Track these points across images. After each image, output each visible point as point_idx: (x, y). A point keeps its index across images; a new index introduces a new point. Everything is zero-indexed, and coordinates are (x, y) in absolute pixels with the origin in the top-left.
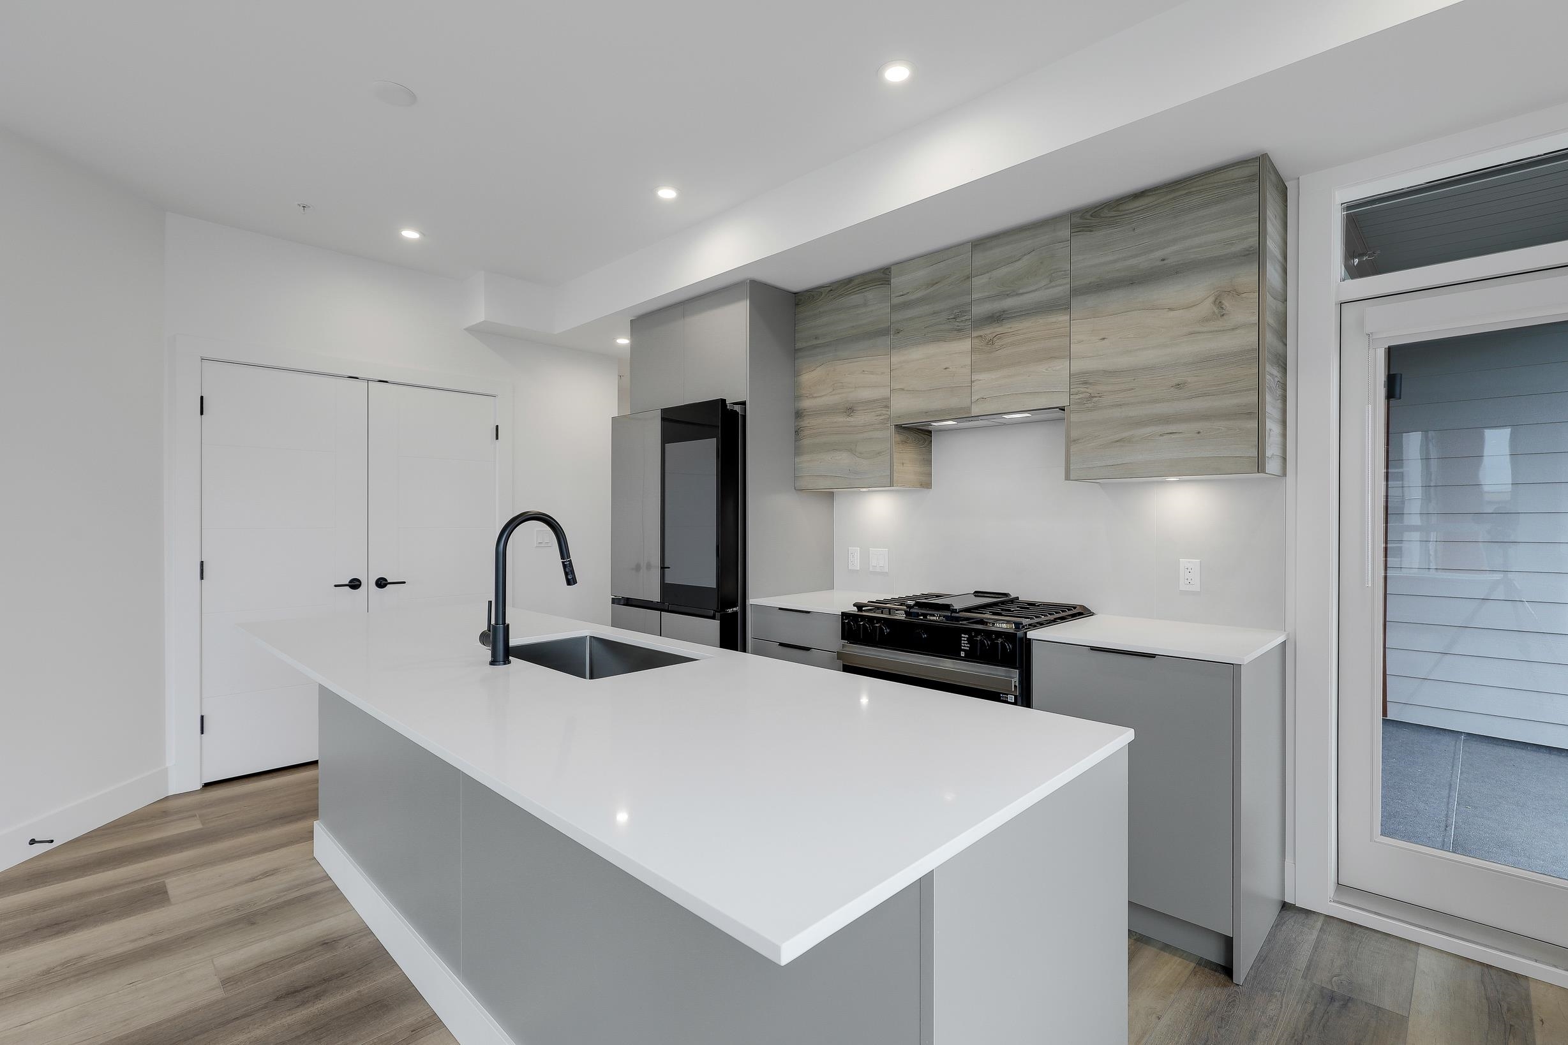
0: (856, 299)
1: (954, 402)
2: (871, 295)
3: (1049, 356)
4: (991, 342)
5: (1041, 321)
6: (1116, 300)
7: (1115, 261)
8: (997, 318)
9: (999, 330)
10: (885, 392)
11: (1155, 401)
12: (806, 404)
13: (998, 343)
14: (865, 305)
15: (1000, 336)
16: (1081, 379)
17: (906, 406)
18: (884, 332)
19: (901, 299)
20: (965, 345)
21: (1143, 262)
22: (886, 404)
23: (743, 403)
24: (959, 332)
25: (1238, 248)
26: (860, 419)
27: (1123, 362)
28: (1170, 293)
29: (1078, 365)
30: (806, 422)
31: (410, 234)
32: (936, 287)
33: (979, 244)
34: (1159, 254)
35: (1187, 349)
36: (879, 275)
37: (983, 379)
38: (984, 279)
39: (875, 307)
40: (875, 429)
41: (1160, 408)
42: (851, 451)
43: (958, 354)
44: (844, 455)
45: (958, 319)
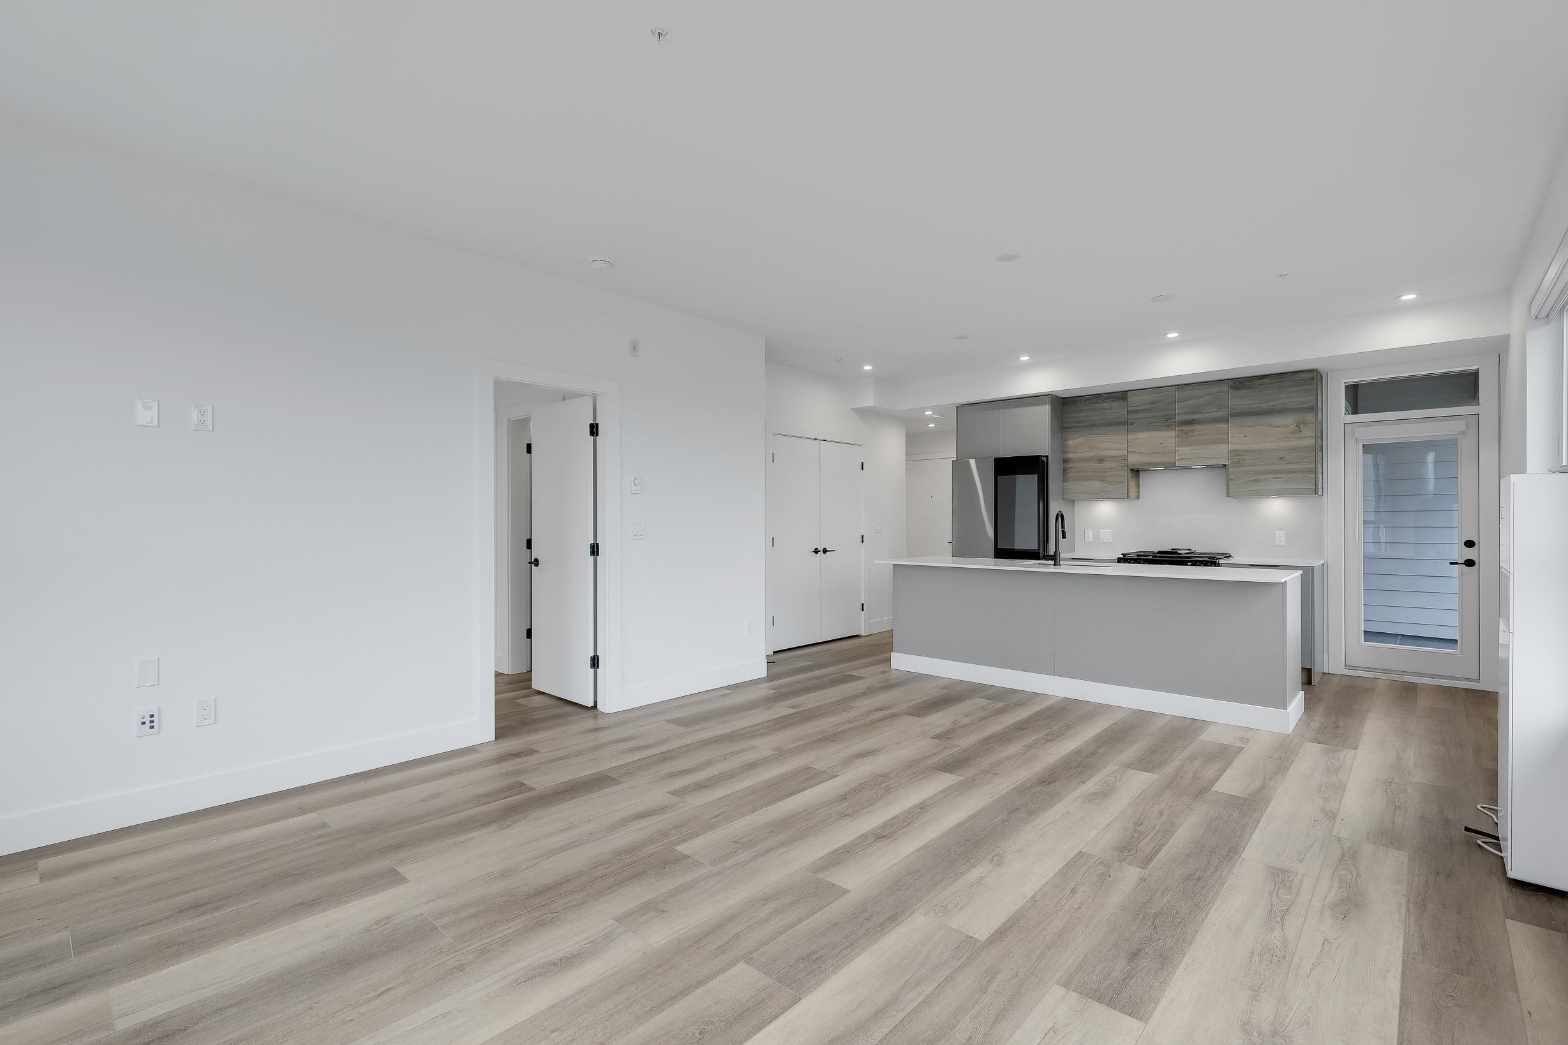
0: (1105, 405)
1: (1166, 459)
2: (1114, 404)
3: (1218, 442)
4: (1187, 433)
5: (1214, 426)
6: (1251, 421)
7: (1252, 404)
8: (1190, 423)
9: (1191, 428)
10: (1125, 452)
11: (1270, 464)
12: (1071, 455)
13: (1191, 434)
14: (1110, 408)
15: (1192, 431)
16: (1235, 453)
17: (1134, 460)
18: (1125, 423)
19: (1134, 408)
20: (1173, 433)
21: (1264, 406)
22: (1125, 458)
23: (1047, 457)
24: (1168, 427)
25: (1306, 405)
26: (1107, 465)
27: (1254, 447)
28: (1277, 420)
29: (1232, 447)
30: (1069, 465)
31: (868, 368)
32: (1156, 404)
33: (1180, 387)
34: (1273, 403)
35: (1284, 444)
36: (1120, 395)
37: (1184, 450)
38: (1183, 404)
39: (1117, 410)
40: (1119, 471)
41: (1273, 467)
42: (1102, 481)
43: (1168, 437)
44: (1097, 482)
45: (1168, 421)
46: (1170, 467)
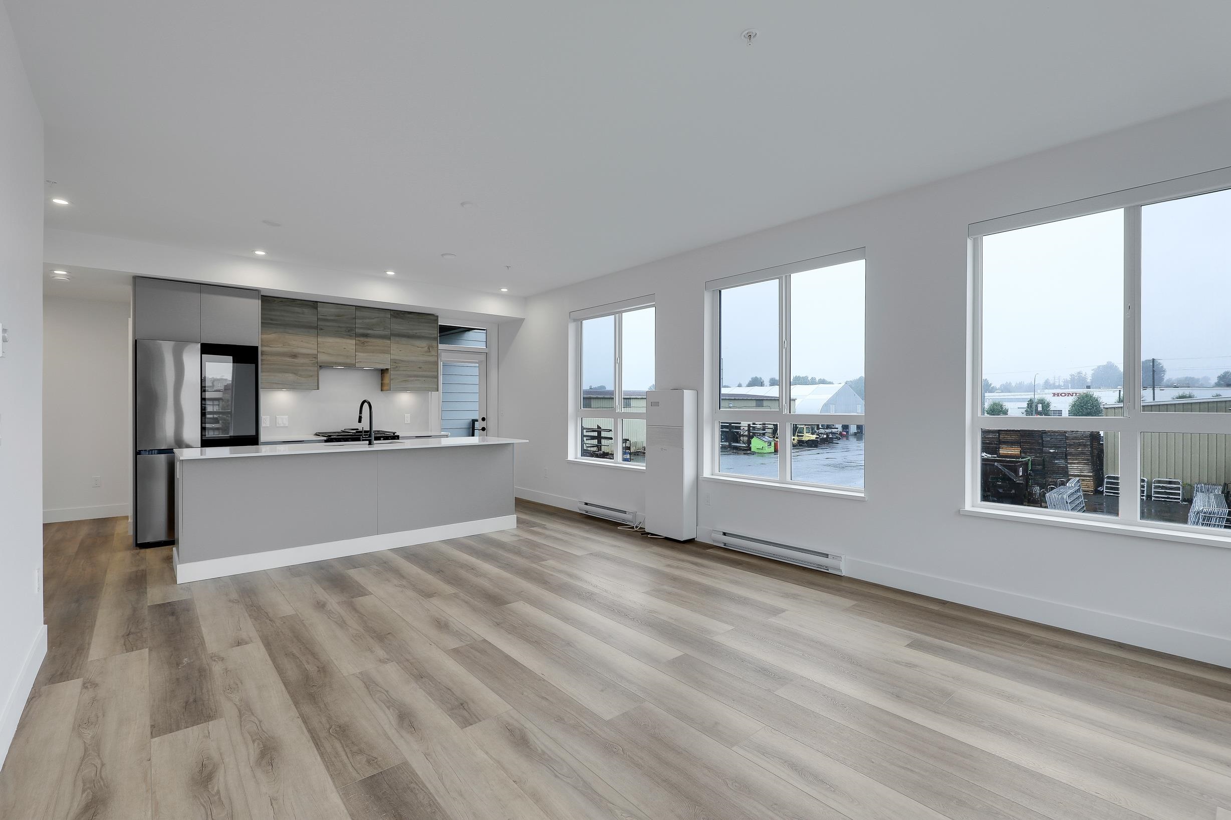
0: (297, 309)
1: (348, 361)
2: (306, 310)
3: (384, 352)
4: (363, 343)
5: (381, 341)
6: (404, 340)
7: (404, 329)
8: (366, 336)
9: (366, 340)
10: (315, 352)
12: (266, 349)
13: (366, 344)
14: (303, 313)
15: (367, 342)
16: (394, 361)
17: (322, 358)
18: (316, 328)
19: (323, 317)
20: (353, 342)
21: (411, 332)
22: (315, 356)
23: (257, 348)
24: (350, 337)
25: (433, 336)
26: (299, 360)
27: (405, 358)
28: (418, 343)
29: (393, 357)
33: (358, 308)
34: (415, 331)
35: (422, 358)
36: (310, 303)
37: (360, 355)
38: (360, 321)
39: (308, 316)
40: (309, 366)
41: (415, 373)
42: (295, 374)
43: (349, 344)
44: (291, 375)
45: (350, 332)
46: (350, 366)
